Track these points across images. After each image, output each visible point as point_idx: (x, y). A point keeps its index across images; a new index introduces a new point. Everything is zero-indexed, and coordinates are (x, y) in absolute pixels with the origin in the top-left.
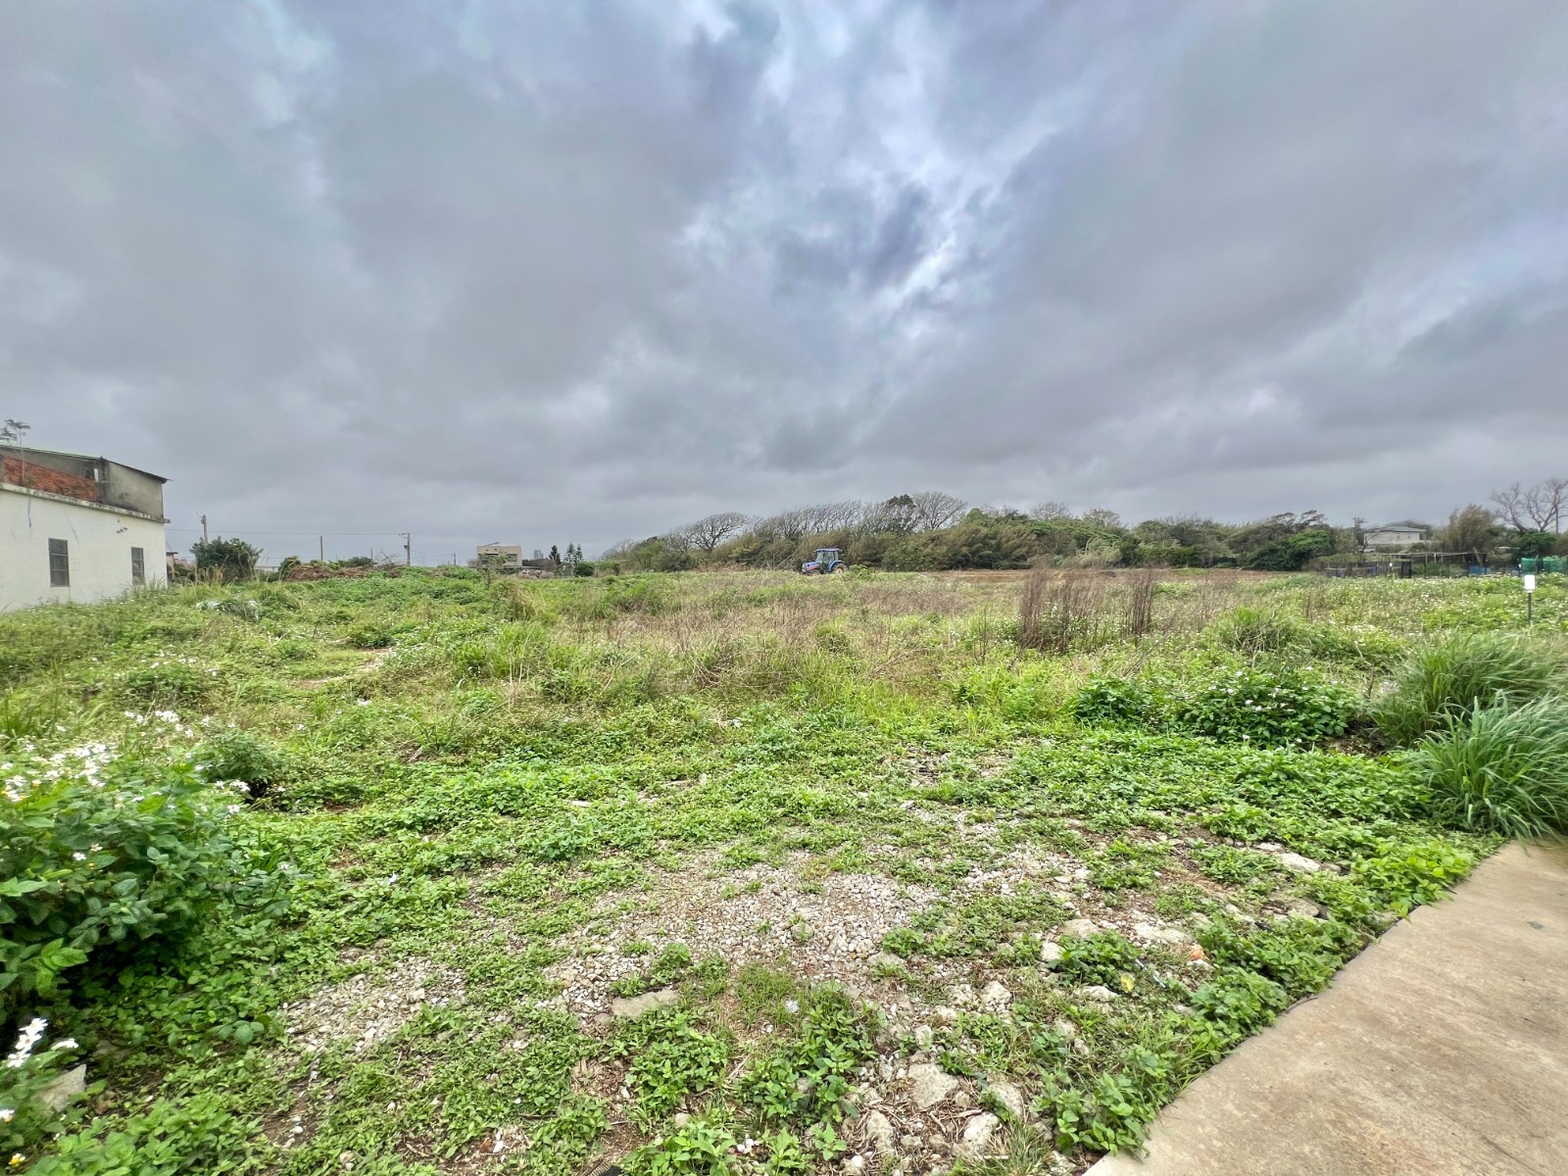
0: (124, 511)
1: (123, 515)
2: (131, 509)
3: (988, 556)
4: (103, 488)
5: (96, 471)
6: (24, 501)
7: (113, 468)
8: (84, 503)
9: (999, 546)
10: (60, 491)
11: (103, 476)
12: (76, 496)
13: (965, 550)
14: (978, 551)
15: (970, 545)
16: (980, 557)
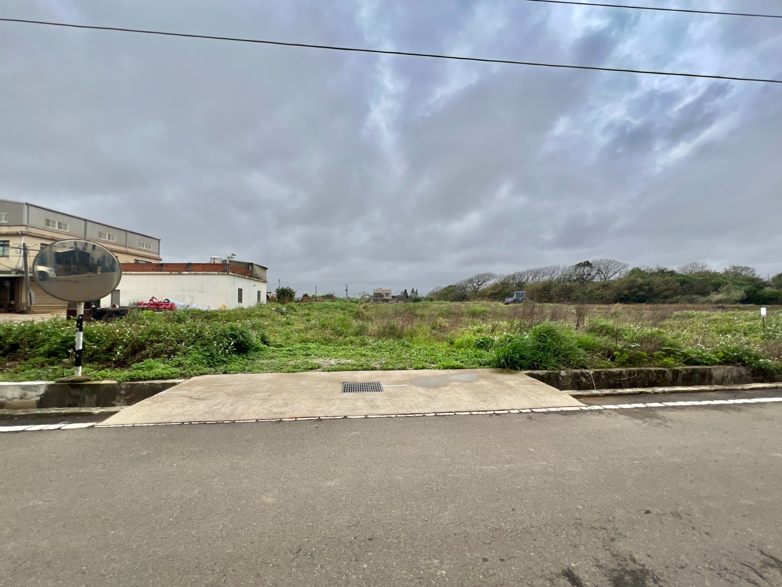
0: (256, 279)
1: (256, 281)
2: (258, 278)
3: (643, 295)
4: (252, 272)
5: (250, 267)
6: (234, 277)
7: (255, 266)
8: (247, 277)
9: (651, 290)
10: (242, 274)
11: (252, 268)
12: (245, 275)
13: (626, 292)
14: (635, 293)
15: (630, 289)
16: (637, 296)
